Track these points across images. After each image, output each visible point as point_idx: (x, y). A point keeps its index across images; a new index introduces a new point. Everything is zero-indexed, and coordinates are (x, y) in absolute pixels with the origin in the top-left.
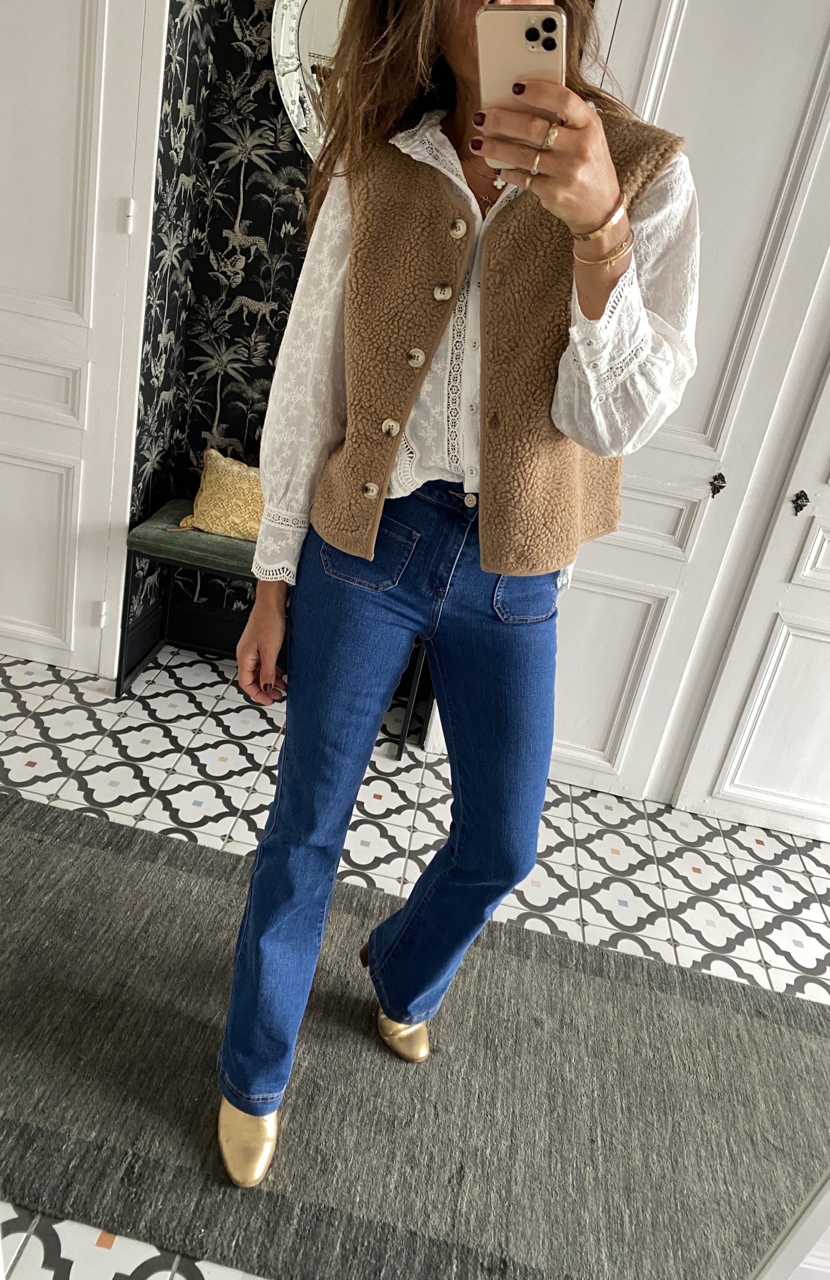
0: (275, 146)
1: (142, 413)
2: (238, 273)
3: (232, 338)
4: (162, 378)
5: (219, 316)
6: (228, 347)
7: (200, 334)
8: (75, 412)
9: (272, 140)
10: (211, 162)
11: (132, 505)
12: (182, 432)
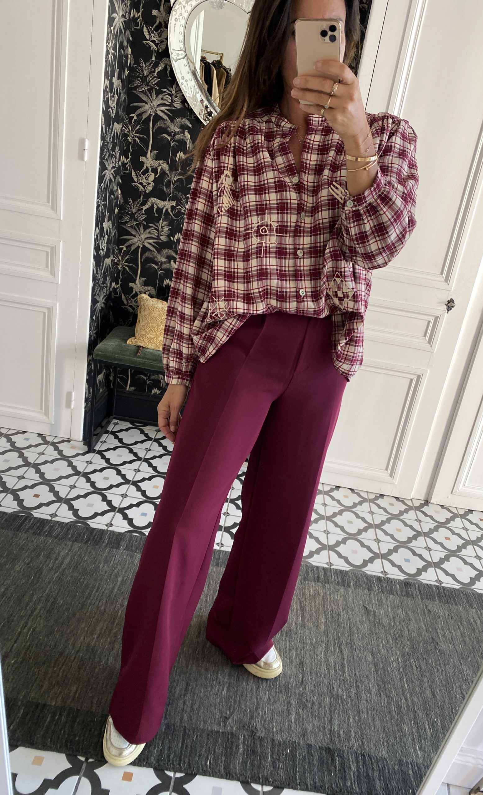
0: (171, 105)
1: (95, 272)
2: (150, 184)
3: (147, 224)
4: (105, 250)
5: (138, 210)
6: (145, 229)
7: (127, 222)
8: (52, 274)
9: (170, 101)
10: (131, 115)
11: (90, 330)
12: (117, 283)
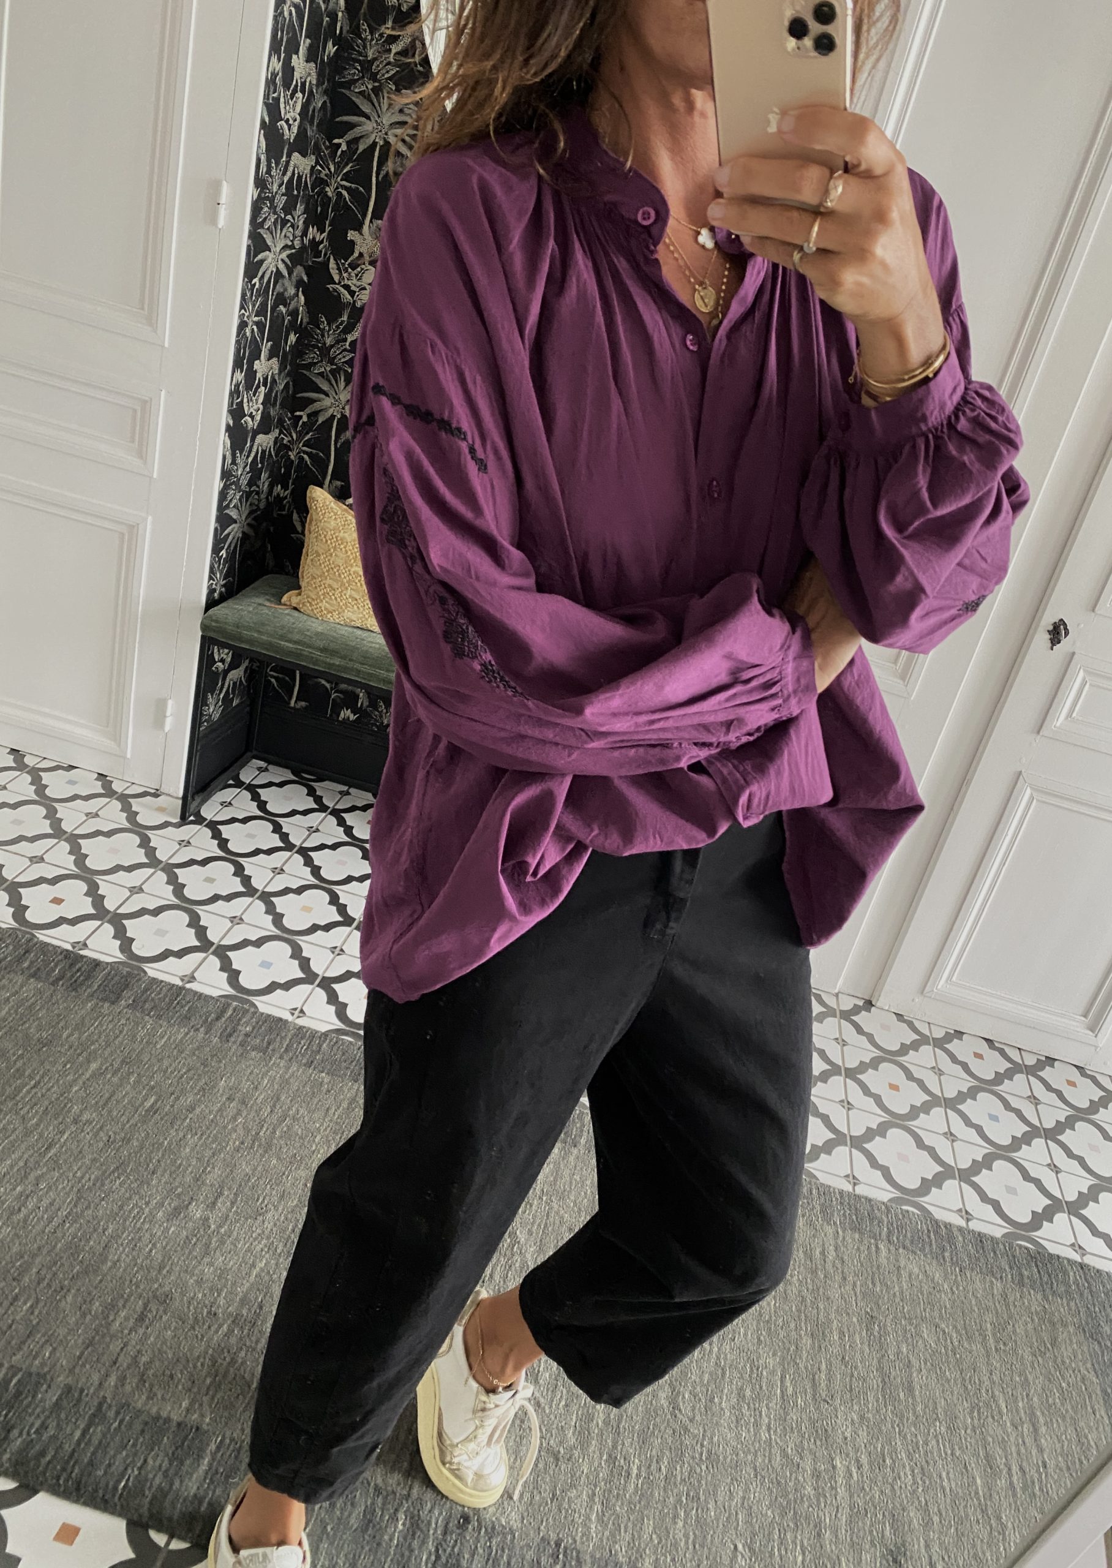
1: (229, 461)
2: (364, 289)
4: (258, 418)
5: (338, 342)
7: (313, 364)
8: (142, 453)
10: (336, 141)
11: (211, 578)
12: (285, 487)
